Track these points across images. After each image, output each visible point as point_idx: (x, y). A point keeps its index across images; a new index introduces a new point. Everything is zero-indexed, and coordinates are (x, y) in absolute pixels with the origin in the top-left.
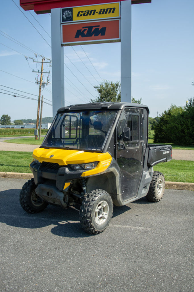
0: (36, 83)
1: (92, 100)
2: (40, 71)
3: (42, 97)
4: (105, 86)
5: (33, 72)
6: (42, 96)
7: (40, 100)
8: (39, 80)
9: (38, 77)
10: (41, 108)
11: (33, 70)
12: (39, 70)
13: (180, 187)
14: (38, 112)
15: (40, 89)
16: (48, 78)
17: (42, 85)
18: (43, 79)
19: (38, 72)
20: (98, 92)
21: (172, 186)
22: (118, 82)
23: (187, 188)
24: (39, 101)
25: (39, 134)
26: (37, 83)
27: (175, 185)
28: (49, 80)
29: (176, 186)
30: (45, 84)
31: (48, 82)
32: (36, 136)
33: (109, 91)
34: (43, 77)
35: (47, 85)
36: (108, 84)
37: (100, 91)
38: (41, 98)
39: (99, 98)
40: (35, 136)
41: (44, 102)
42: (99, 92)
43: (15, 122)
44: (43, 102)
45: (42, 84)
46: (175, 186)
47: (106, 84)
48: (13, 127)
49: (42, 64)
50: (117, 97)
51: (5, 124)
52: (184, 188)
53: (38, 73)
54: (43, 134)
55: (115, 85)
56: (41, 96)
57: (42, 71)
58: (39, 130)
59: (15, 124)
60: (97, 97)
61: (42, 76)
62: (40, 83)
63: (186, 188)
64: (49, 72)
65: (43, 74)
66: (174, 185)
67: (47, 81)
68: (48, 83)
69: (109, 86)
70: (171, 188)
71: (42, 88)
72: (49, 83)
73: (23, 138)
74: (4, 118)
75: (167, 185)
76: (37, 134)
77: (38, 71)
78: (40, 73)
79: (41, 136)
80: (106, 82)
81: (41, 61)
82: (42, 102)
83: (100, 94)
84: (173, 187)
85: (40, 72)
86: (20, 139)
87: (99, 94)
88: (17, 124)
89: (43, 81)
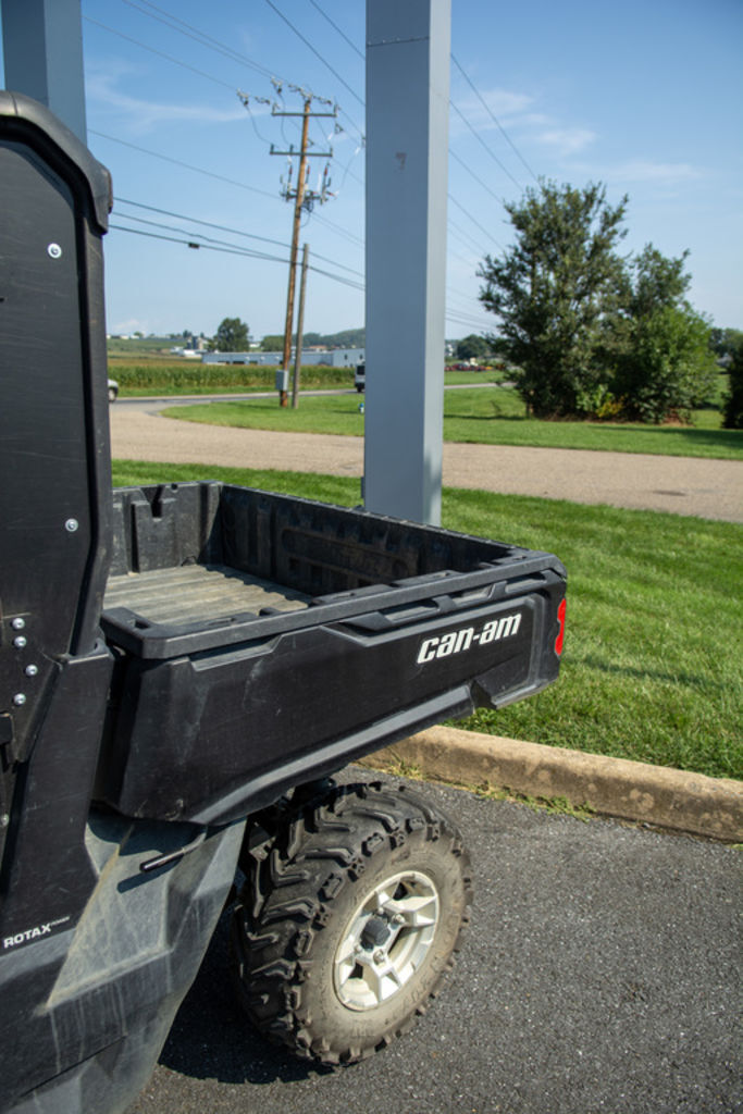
0: (283, 195)
1: (488, 259)
2: (297, 149)
3: (305, 250)
4: (541, 200)
5: (272, 153)
6: (305, 245)
7: (297, 261)
8: (294, 185)
9: (291, 173)
10: (302, 291)
11: (272, 147)
12: (292, 147)
13: (681, 809)
14: (290, 305)
15: (297, 217)
16: (326, 173)
17: (303, 202)
18: (307, 182)
19: (291, 153)
20: (514, 226)
21: (624, 798)
22: (596, 185)
23: (724, 826)
24: (293, 264)
25: (291, 388)
26: (288, 196)
27: (647, 795)
28: (329, 185)
29: (649, 801)
30: (313, 198)
31: (328, 189)
32: (282, 392)
33: (555, 221)
34: (308, 172)
35: (321, 203)
36: (556, 194)
37: (520, 222)
38: (300, 254)
39: (516, 250)
40: (277, 394)
41: (312, 268)
42: (520, 227)
43: (263, 344)
44: (307, 266)
45: (302, 200)
46: (640, 800)
47: (546, 193)
48: (254, 359)
49: (305, 122)
50: (587, 245)
51: (231, 350)
52: (707, 824)
53: (289, 158)
54: (308, 386)
55: (583, 199)
56: (300, 246)
57: (303, 147)
58: (294, 373)
59: (264, 351)
60: (510, 246)
61: (306, 167)
62: (297, 197)
63: (718, 825)
64: (328, 152)
65: (307, 159)
66: (635, 794)
67: (324, 187)
68: (327, 196)
69: (560, 202)
70: (614, 812)
71: (304, 215)
72: (330, 194)
73: (236, 400)
74: (228, 330)
75: (591, 786)
76: (285, 388)
77: (288, 150)
78: (298, 158)
79: (300, 393)
80: (547, 187)
81: (301, 110)
82: (305, 267)
83: (521, 233)
84: (630, 802)
85: (297, 154)
86: (230, 404)
87: (517, 236)
88: (270, 350)
89: (307, 188)
